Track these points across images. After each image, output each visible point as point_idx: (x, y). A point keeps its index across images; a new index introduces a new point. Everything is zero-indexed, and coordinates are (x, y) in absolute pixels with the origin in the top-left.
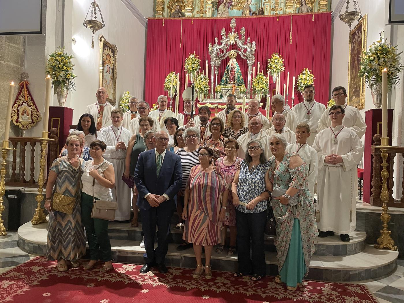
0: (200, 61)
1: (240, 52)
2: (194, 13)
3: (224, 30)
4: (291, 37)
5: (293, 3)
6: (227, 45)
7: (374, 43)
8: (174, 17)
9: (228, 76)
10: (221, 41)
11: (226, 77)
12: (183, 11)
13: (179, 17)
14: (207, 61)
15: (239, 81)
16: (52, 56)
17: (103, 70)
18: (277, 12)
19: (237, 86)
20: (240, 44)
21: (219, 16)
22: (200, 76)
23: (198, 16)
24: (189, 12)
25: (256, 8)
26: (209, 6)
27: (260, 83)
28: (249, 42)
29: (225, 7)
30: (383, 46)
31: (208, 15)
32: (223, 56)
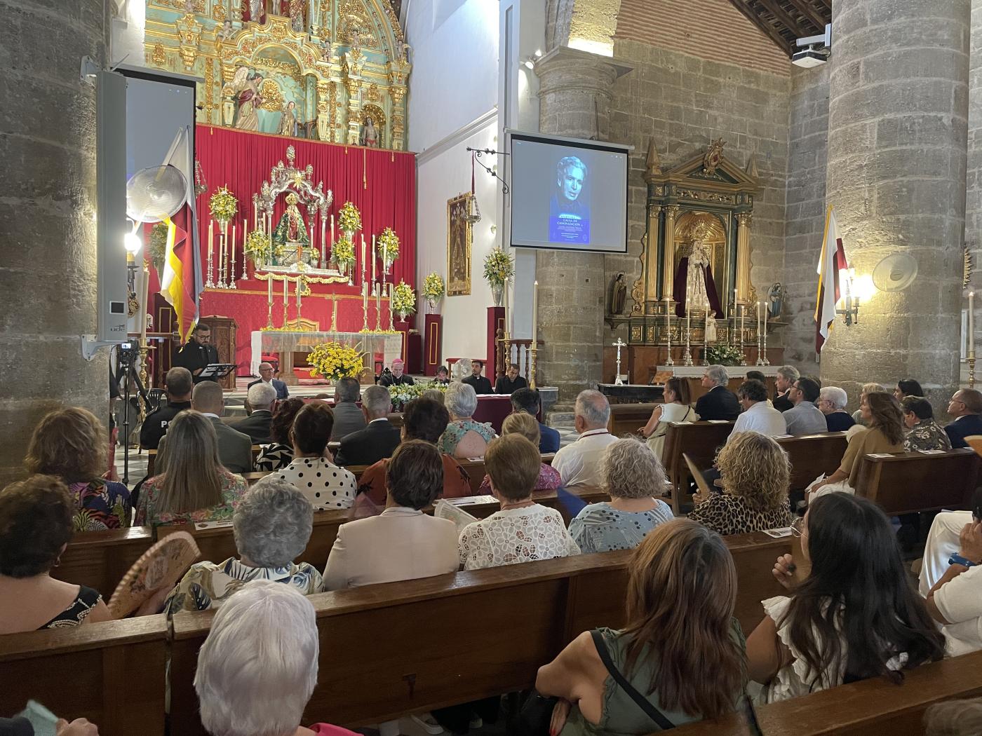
0: (236, 202)
3: (282, 164)
4: (365, 180)
5: (358, 122)
9: (287, 230)
11: (282, 230)
15: (303, 239)
20: (310, 191)
26: (229, 103)
28: (321, 189)
31: (228, 118)
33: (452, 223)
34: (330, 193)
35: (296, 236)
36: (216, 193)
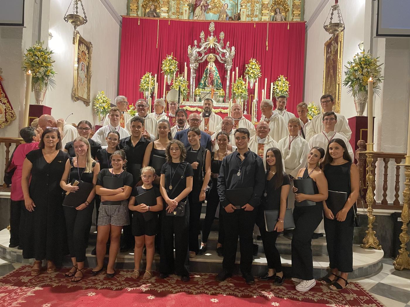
0: (177, 63)
1: (218, 56)
2: (170, 14)
3: (203, 33)
4: (267, 44)
5: (269, 11)
6: (205, 48)
7: (358, 53)
8: (149, 16)
9: (207, 79)
10: (200, 44)
11: (204, 80)
12: (158, 11)
13: (154, 17)
14: (186, 63)
15: (217, 85)
16: (30, 50)
17: (78, 67)
18: (253, 19)
19: (215, 90)
20: (220, 49)
21: (195, 18)
22: (179, 79)
23: (173, 17)
24: (165, 12)
25: (232, 13)
26: (186, 8)
27: (239, 88)
28: (228, 47)
29: (201, 10)
30: (366, 57)
31: (185, 17)
32: (201, 60)
33: (328, 60)
34: (233, 48)
35: (212, 83)
36: (165, 59)
